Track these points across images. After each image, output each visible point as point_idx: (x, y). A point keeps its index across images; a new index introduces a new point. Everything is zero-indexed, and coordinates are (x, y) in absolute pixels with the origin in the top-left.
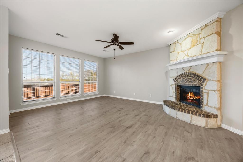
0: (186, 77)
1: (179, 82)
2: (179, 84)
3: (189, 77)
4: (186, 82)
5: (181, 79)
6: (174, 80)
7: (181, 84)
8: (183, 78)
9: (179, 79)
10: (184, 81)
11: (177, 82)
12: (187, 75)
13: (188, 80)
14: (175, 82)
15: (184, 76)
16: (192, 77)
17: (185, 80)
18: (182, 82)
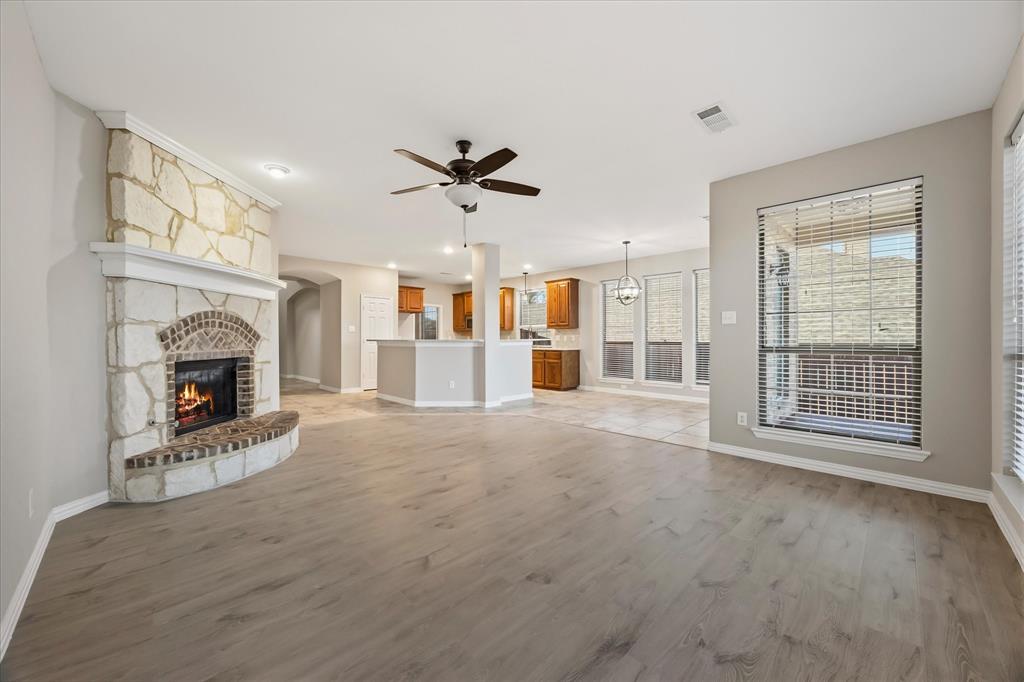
0: (213, 326)
1: (187, 348)
2: (189, 355)
3: (223, 329)
4: (216, 346)
5: (194, 335)
6: (162, 337)
7: (195, 354)
8: (202, 331)
9: (187, 333)
10: (206, 343)
11: (178, 348)
12: (218, 321)
13: (221, 339)
14: (167, 347)
15: (207, 323)
16: (232, 329)
17: (212, 339)
18: (199, 346)
